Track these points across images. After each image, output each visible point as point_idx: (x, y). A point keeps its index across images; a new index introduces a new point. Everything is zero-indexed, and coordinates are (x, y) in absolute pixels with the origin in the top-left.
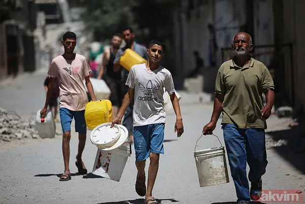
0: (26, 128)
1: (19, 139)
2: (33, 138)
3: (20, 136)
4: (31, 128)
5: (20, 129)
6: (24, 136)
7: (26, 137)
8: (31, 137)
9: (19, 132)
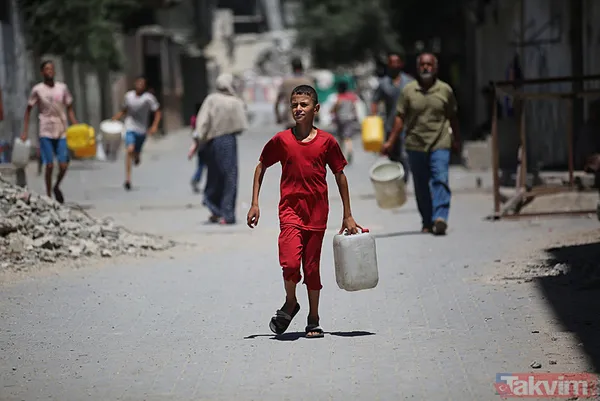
0: (93, 236)
1: (75, 258)
2: (104, 256)
3: (76, 251)
4: (103, 236)
5: (81, 237)
6: (86, 251)
7: (89, 254)
8: (99, 254)
9: (78, 244)
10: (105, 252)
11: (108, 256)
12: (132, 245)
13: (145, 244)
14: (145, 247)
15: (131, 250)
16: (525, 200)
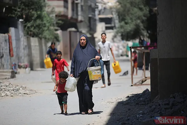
0: (10, 90)
10: (12, 95)
11: (12, 96)
12: (20, 93)
13: (25, 93)
14: (25, 94)
15: (20, 94)
16: (144, 80)
